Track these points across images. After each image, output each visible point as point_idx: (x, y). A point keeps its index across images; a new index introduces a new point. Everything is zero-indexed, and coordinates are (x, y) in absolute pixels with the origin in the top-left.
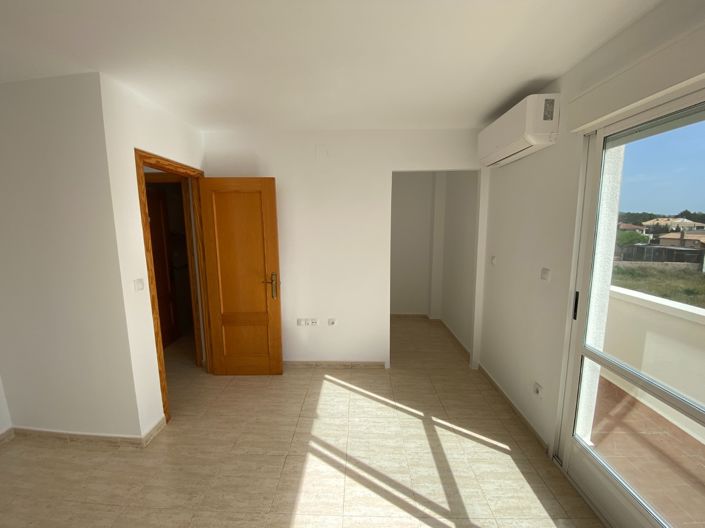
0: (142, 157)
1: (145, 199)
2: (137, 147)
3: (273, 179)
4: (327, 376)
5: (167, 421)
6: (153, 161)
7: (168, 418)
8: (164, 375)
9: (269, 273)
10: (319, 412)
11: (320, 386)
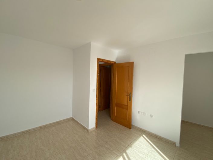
0: (99, 60)
1: (98, 70)
2: (98, 57)
3: (133, 62)
4: (144, 135)
5: (96, 128)
6: (101, 60)
7: (96, 127)
8: (97, 115)
9: (129, 93)
10: (133, 146)
11: (139, 137)
